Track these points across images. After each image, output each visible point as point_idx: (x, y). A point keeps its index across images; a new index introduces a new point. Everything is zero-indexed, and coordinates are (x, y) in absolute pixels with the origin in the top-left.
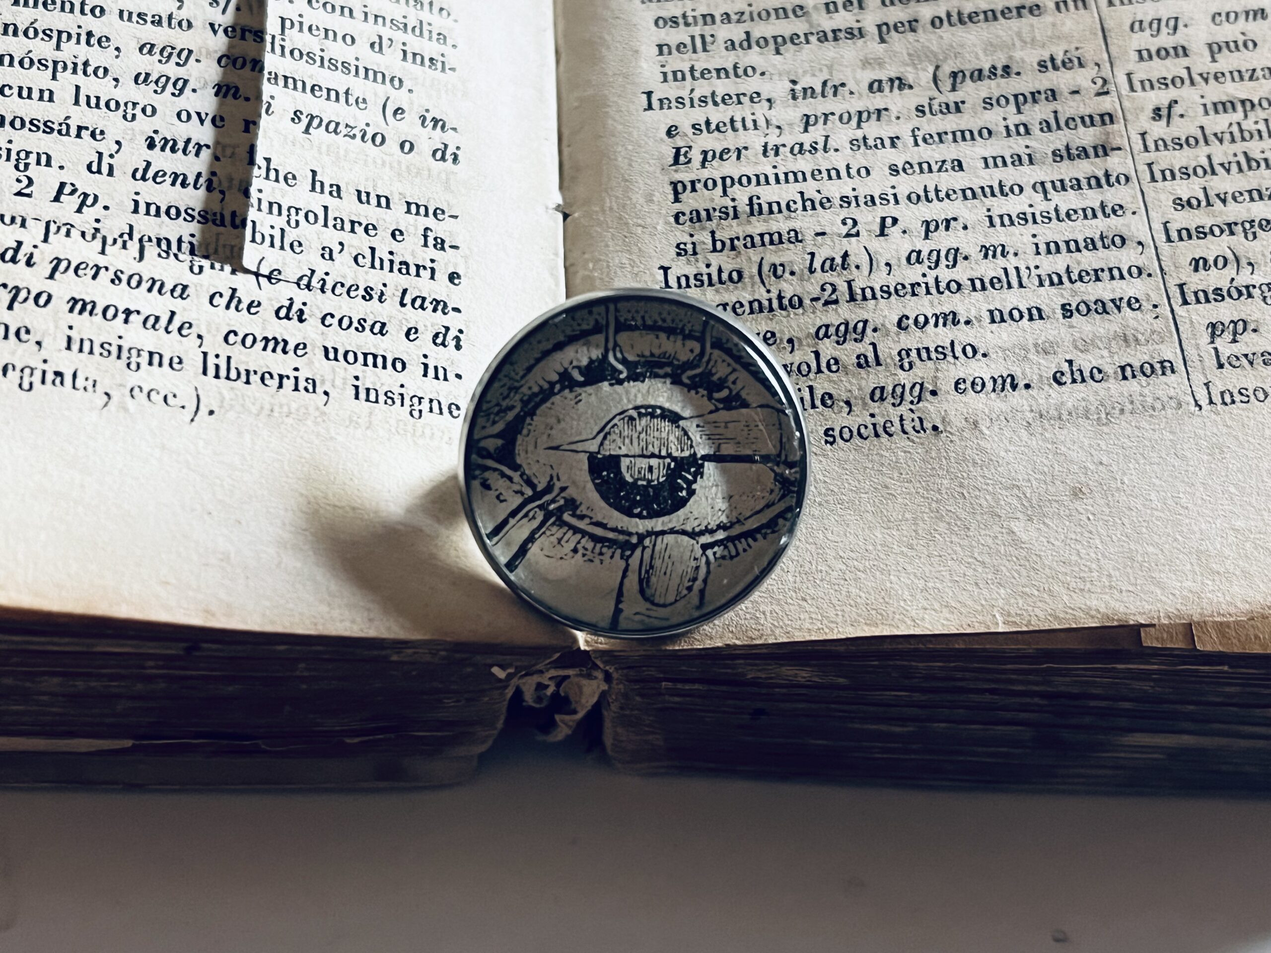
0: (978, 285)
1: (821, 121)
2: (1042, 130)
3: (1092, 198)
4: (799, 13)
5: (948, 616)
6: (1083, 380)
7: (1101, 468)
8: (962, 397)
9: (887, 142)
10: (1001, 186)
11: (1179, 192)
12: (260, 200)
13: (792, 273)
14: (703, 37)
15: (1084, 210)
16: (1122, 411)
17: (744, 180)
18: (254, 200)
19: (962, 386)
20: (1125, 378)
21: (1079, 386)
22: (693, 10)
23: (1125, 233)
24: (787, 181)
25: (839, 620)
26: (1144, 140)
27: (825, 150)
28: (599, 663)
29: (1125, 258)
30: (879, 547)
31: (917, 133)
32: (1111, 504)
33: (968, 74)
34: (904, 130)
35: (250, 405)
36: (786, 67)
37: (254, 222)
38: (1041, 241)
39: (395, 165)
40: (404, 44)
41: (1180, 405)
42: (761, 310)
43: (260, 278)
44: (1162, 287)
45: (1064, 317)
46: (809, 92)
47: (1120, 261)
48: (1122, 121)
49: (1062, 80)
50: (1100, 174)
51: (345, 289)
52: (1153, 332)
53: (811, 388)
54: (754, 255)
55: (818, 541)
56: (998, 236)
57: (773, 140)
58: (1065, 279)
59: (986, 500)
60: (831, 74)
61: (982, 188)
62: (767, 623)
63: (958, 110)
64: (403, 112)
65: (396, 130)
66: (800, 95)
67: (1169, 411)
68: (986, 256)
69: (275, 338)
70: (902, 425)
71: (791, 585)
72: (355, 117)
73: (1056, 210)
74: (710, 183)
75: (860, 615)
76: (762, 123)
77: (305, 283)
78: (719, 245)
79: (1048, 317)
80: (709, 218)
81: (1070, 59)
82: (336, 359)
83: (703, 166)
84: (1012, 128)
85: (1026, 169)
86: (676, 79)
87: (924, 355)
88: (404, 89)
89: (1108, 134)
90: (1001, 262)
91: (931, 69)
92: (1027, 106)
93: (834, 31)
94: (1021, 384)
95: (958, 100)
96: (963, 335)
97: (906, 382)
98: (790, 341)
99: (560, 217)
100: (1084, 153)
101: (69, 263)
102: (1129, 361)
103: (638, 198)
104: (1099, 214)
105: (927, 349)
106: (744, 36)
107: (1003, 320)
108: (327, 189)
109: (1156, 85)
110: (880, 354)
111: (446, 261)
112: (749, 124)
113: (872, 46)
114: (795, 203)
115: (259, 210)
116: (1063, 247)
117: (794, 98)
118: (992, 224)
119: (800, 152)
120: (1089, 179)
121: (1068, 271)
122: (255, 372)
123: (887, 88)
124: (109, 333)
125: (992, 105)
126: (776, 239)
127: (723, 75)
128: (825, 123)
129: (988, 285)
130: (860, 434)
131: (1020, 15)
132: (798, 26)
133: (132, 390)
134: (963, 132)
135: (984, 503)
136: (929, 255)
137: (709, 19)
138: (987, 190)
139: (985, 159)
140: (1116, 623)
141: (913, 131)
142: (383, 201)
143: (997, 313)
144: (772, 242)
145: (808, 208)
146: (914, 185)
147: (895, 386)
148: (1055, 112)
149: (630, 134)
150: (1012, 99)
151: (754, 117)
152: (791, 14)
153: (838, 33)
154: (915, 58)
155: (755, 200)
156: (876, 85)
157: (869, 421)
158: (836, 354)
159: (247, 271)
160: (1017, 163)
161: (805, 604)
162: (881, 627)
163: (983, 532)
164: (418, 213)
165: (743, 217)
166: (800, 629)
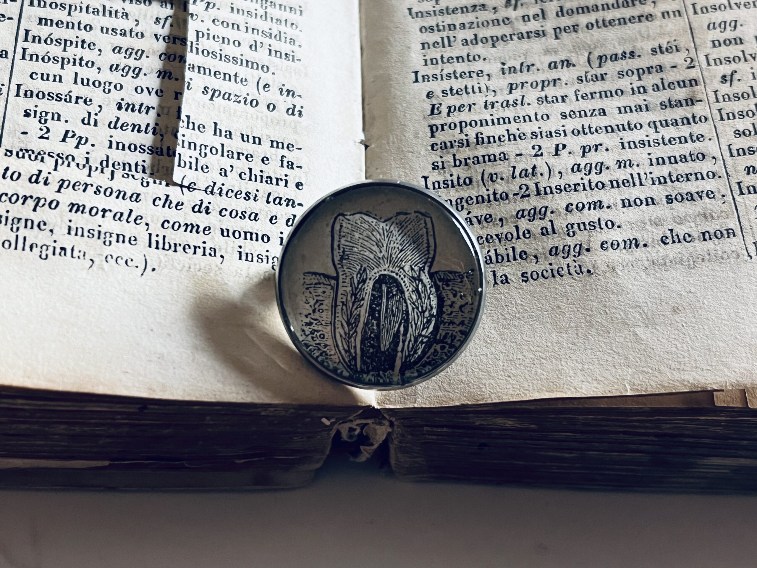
0: (615, 184)
1: (520, 86)
2: (654, 90)
3: (684, 131)
4: (507, 22)
5: (596, 385)
6: (679, 242)
7: (690, 294)
8: (605, 252)
9: (560, 99)
10: (629, 124)
11: (738, 126)
12: (183, 141)
13: (502, 179)
14: (448, 38)
15: (680, 138)
16: (703, 260)
17: (473, 124)
18: (180, 142)
19: (605, 246)
20: (705, 240)
21: (677, 245)
22: (443, 22)
23: (705, 152)
24: (499, 123)
25: (531, 388)
26: (716, 95)
27: (522, 104)
28: (386, 415)
29: (705, 167)
30: (555, 344)
31: (578, 93)
32: (697, 316)
33: (609, 57)
34: (570, 92)
35: (177, 265)
36: (499, 55)
37: (180, 154)
38: (653, 157)
39: (264, 118)
40: (270, 45)
41: (738, 256)
42: (483, 202)
43: (183, 189)
44: (728, 184)
45: (668, 203)
46: (512, 69)
47: (702, 168)
48: (702, 83)
49: (666, 59)
50: (690, 116)
51: (234, 194)
52: (722, 212)
53: (513, 248)
54: (479, 168)
55: (518, 342)
56: (628, 154)
57: (491, 98)
58: (668, 180)
59: (620, 315)
60: (526, 58)
61: (618, 126)
62: (486, 391)
63: (603, 79)
64: (269, 86)
65: (264, 98)
66: (507, 71)
67: (732, 260)
68: (620, 167)
69: (192, 224)
70: (569, 270)
71: (501, 368)
72: (240, 90)
73: (663, 139)
74: (453, 125)
75: (543, 386)
76: (484, 89)
77: (210, 190)
78: (458, 163)
79: (658, 203)
80: (452, 147)
81: (671, 47)
82: (228, 236)
83: (448, 115)
84: (636, 89)
85: (644, 113)
86: (432, 63)
87: (582, 227)
88: (270, 73)
89: (694, 91)
90: (629, 170)
91: (586, 54)
92: (645, 76)
93: (527, 33)
94: (641, 244)
95: (603, 73)
96: (605, 215)
97: (571, 244)
98: (501, 220)
99: (363, 147)
100: (679, 104)
101: (70, 182)
102: (707, 229)
103: (410, 135)
104: (689, 140)
105: (584, 224)
106: (473, 37)
107: (630, 205)
108: (223, 134)
109: (724, 62)
110: (555, 227)
111: (294, 176)
112: (476, 90)
113: (551, 41)
114: (504, 136)
115: (183, 147)
116: (667, 160)
117: (504, 73)
118: (623, 148)
119: (507, 106)
120: (682, 119)
121: (670, 175)
122: (180, 245)
123: (560, 66)
124: (93, 223)
125: (623, 75)
126: (492, 159)
127: (460, 60)
128: (522, 88)
129: (621, 184)
130: (543, 276)
131: (640, 21)
132: (506, 30)
133: (106, 257)
134: (605, 92)
135: (619, 317)
136: (585, 166)
137: (452, 27)
138: (621, 127)
139: (619, 108)
140: (699, 389)
141: (575, 92)
142: (257, 140)
143: (626, 201)
144: (490, 160)
145: (512, 139)
146: (576, 124)
147: (564, 246)
148: (662, 79)
149: (405, 97)
150: (635, 71)
151: (479, 85)
152: (501, 23)
153: (530, 34)
154: (576, 48)
155: (480, 136)
156: (553, 65)
157: (548, 267)
158: (529, 227)
159: (175, 184)
160: (639, 110)
161: (509, 379)
162: (555, 393)
163: (618, 334)
164: (277, 147)
165: (473, 145)
166: (507, 395)
